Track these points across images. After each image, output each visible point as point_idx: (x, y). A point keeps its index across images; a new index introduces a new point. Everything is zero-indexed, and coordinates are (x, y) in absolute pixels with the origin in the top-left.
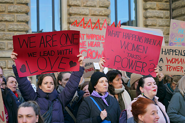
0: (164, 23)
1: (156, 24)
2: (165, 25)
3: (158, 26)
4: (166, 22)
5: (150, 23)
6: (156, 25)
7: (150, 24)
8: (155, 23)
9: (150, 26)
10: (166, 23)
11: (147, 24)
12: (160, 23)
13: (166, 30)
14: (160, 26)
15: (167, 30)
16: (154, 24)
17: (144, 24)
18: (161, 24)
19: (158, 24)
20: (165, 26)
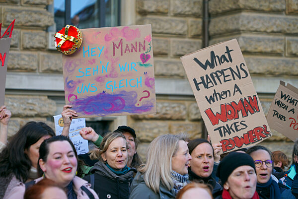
0: (188, 9)
1: (167, 9)
2: (190, 13)
3: (172, 14)
4: (192, 5)
5: (150, 7)
6: (167, 13)
7: (153, 9)
8: (165, 6)
9: (152, 13)
10: (192, 8)
11: (146, 8)
12: (178, 8)
13: (192, 26)
14: (176, 15)
15: (195, 27)
16: (161, 10)
17: (136, 7)
18: (179, 11)
19: (172, 9)
20: (188, 16)
